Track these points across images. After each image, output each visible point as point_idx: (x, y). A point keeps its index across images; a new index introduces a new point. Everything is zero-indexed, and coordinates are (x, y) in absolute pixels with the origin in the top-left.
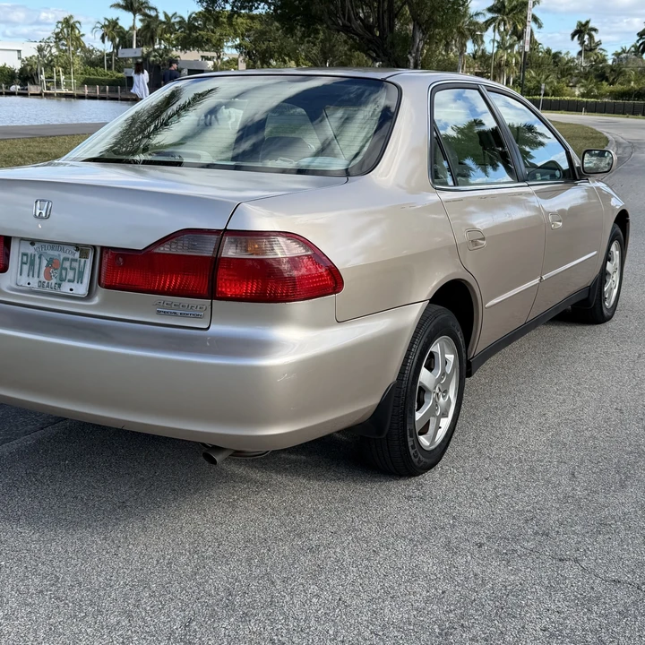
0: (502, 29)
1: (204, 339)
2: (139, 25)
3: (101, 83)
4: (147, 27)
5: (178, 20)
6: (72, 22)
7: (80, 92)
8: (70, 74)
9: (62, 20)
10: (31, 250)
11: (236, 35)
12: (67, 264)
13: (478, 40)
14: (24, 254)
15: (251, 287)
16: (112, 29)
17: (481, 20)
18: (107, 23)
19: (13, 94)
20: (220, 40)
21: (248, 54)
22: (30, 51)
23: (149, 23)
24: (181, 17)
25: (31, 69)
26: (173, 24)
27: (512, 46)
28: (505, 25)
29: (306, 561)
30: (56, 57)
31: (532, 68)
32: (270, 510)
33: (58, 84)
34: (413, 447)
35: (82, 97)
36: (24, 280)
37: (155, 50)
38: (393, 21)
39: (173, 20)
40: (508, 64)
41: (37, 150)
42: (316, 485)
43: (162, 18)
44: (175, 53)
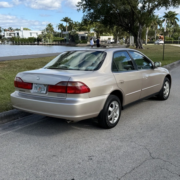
0: (168, 22)
1: (65, 100)
2: (68, 25)
3: (58, 41)
4: (70, 26)
5: (78, 23)
6: (51, 25)
7: (53, 44)
8: (50, 39)
9: (48, 25)
10: (36, 85)
11: (93, 27)
12: (42, 88)
13: (161, 25)
14: (35, 86)
15: (73, 91)
16: (61, 26)
17: (161, 20)
18: (60, 25)
19: (35, 44)
20: (89, 28)
21: (97, 32)
22: (40, 33)
23: (71, 24)
24: (79, 23)
25: (40, 38)
26: (77, 24)
27: (171, 26)
28: (168, 21)
29: (84, 141)
30: (47, 34)
31: (177, 32)
32: (80, 134)
33: (47, 41)
34: (108, 122)
35: (53, 45)
36: (35, 91)
37: (72, 32)
38: (134, 23)
39: (77, 23)
40: (169, 31)
41: (41, 61)
42: (90, 130)
43: (74, 23)
44: (77, 32)
